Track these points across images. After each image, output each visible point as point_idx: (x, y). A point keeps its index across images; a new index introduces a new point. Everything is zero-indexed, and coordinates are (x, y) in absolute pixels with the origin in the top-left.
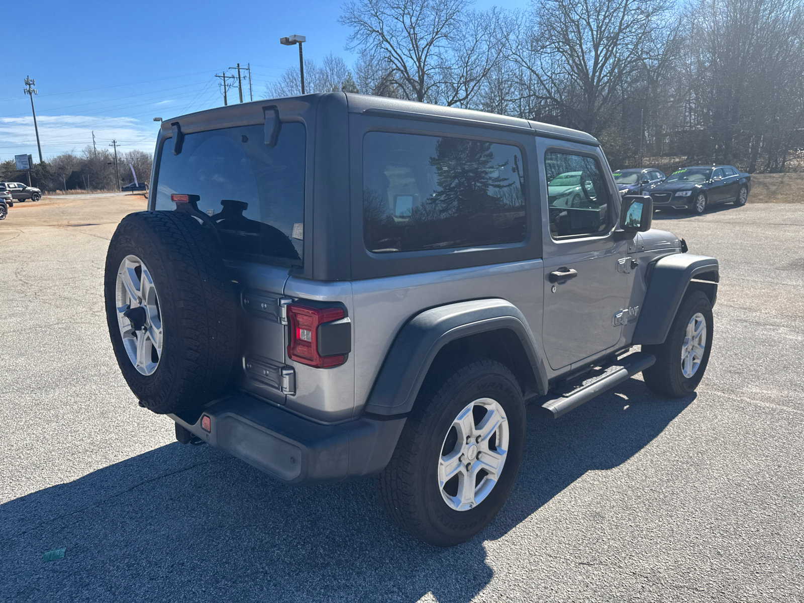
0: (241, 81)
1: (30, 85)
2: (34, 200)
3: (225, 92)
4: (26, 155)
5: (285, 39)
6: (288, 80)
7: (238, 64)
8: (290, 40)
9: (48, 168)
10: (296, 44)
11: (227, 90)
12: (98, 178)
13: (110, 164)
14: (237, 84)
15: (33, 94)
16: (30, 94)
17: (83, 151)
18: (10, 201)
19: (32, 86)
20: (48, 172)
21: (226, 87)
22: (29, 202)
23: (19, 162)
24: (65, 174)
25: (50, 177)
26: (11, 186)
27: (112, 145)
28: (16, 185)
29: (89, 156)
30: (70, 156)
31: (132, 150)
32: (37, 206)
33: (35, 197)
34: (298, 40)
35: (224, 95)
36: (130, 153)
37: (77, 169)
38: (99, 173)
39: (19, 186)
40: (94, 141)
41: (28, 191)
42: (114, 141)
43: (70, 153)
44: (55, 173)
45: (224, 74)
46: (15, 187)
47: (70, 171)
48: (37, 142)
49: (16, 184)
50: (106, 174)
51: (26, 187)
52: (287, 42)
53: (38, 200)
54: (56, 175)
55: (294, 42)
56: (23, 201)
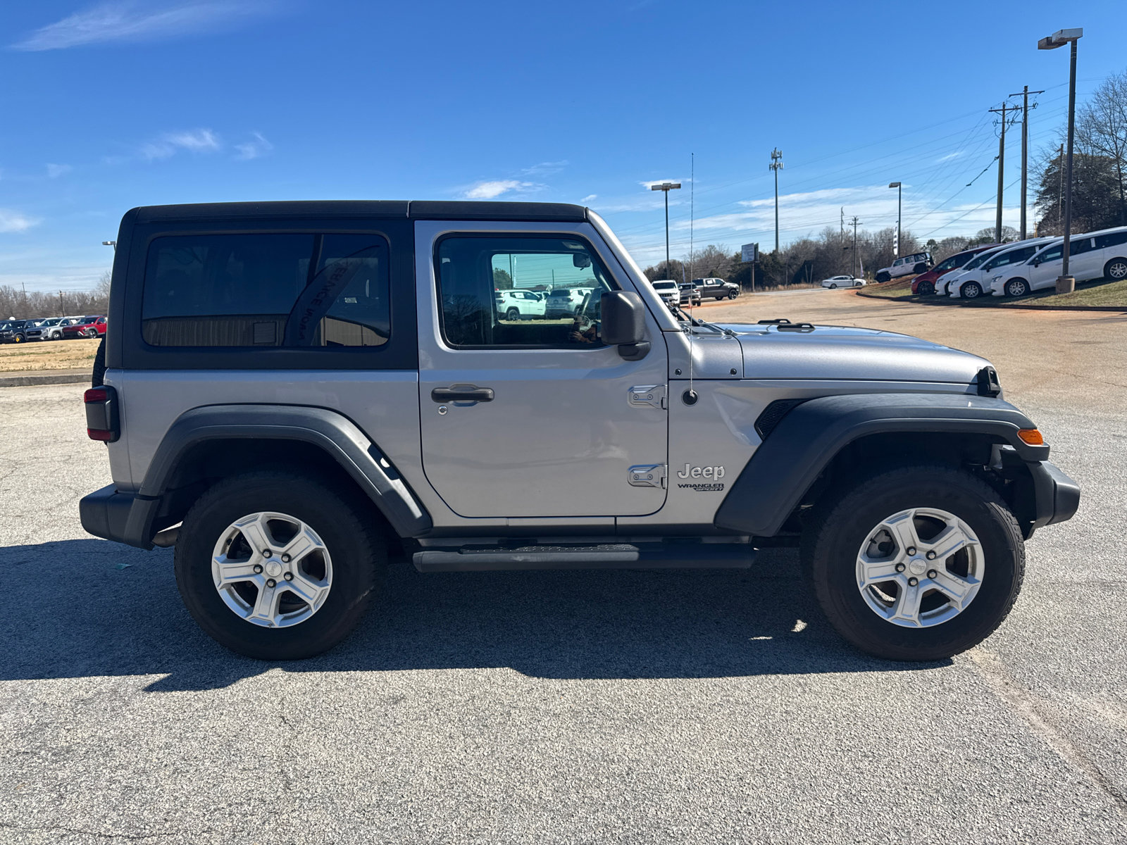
0: (1028, 112)
1: (776, 158)
2: (730, 298)
3: (1003, 133)
4: (753, 244)
5: (1045, 41)
6: (1103, 98)
7: (1026, 87)
8: (1053, 40)
9: (778, 257)
10: (1066, 43)
11: (1006, 129)
12: (834, 267)
13: (847, 248)
14: (1020, 117)
15: (778, 169)
16: (776, 169)
17: (820, 235)
18: (698, 299)
19: (778, 159)
20: (778, 263)
21: (1006, 124)
22: (726, 301)
23: (745, 253)
24: (796, 264)
25: (779, 269)
26: (709, 282)
27: (852, 224)
28: (714, 281)
29: (826, 239)
30: (805, 242)
31: (883, 228)
32: (733, 303)
33: (732, 293)
34: (1066, 37)
35: (1000, 137)
36: (881, 232)
37: (809, 258)
38: (836, 261)
39: (717, 282)
40: (842, 220)
41: (726, 287)
42: (855, 220)
43: (805, 238)
44: (785, 264)
45: (1004, 106)
46: (713, 284)
47: (802, 259)
48: (775, 228)
49: (714, 279)
50: (844, 262)
51: (724, 283)
52: (1048, 44)
53: (735, 297)
54: (787, 266)
55: (1061, 43)
56: (720, 299)
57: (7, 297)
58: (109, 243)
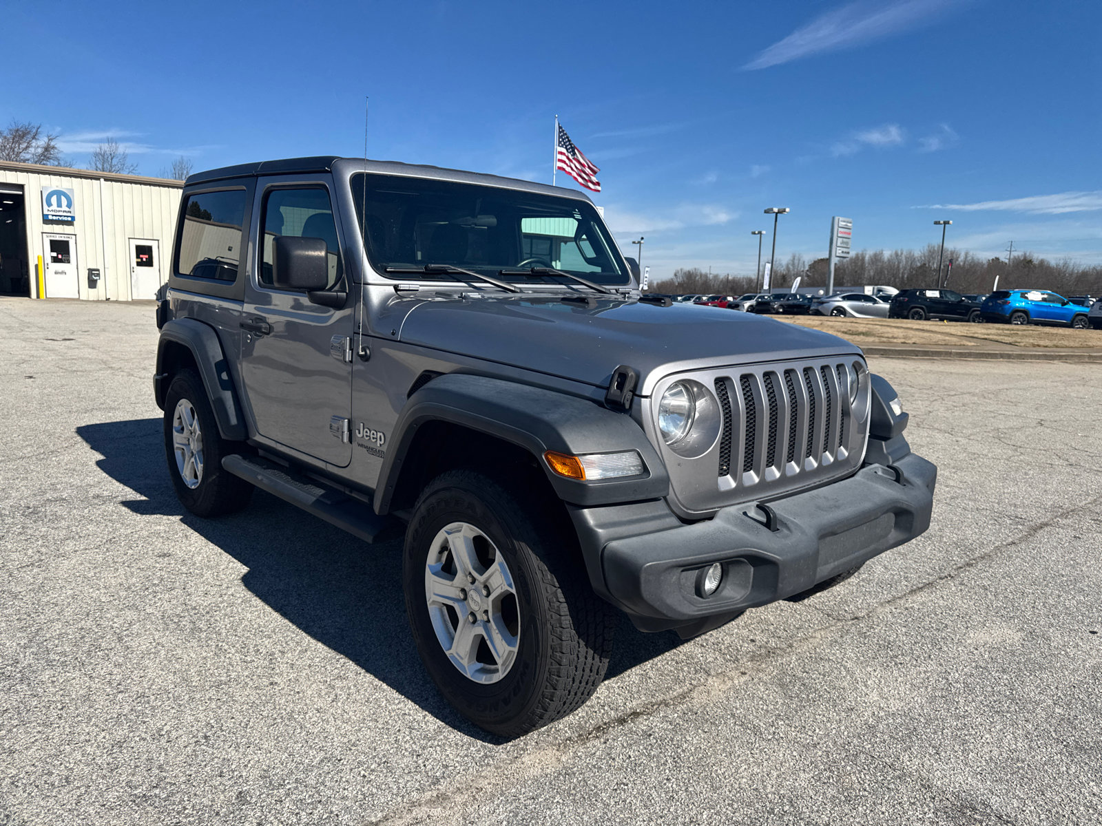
57: (695, 277)
58: (757, 232)
